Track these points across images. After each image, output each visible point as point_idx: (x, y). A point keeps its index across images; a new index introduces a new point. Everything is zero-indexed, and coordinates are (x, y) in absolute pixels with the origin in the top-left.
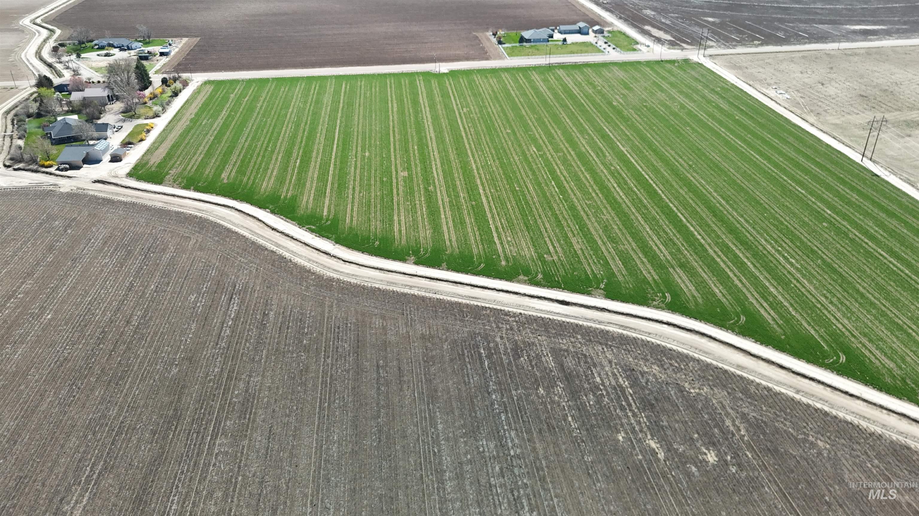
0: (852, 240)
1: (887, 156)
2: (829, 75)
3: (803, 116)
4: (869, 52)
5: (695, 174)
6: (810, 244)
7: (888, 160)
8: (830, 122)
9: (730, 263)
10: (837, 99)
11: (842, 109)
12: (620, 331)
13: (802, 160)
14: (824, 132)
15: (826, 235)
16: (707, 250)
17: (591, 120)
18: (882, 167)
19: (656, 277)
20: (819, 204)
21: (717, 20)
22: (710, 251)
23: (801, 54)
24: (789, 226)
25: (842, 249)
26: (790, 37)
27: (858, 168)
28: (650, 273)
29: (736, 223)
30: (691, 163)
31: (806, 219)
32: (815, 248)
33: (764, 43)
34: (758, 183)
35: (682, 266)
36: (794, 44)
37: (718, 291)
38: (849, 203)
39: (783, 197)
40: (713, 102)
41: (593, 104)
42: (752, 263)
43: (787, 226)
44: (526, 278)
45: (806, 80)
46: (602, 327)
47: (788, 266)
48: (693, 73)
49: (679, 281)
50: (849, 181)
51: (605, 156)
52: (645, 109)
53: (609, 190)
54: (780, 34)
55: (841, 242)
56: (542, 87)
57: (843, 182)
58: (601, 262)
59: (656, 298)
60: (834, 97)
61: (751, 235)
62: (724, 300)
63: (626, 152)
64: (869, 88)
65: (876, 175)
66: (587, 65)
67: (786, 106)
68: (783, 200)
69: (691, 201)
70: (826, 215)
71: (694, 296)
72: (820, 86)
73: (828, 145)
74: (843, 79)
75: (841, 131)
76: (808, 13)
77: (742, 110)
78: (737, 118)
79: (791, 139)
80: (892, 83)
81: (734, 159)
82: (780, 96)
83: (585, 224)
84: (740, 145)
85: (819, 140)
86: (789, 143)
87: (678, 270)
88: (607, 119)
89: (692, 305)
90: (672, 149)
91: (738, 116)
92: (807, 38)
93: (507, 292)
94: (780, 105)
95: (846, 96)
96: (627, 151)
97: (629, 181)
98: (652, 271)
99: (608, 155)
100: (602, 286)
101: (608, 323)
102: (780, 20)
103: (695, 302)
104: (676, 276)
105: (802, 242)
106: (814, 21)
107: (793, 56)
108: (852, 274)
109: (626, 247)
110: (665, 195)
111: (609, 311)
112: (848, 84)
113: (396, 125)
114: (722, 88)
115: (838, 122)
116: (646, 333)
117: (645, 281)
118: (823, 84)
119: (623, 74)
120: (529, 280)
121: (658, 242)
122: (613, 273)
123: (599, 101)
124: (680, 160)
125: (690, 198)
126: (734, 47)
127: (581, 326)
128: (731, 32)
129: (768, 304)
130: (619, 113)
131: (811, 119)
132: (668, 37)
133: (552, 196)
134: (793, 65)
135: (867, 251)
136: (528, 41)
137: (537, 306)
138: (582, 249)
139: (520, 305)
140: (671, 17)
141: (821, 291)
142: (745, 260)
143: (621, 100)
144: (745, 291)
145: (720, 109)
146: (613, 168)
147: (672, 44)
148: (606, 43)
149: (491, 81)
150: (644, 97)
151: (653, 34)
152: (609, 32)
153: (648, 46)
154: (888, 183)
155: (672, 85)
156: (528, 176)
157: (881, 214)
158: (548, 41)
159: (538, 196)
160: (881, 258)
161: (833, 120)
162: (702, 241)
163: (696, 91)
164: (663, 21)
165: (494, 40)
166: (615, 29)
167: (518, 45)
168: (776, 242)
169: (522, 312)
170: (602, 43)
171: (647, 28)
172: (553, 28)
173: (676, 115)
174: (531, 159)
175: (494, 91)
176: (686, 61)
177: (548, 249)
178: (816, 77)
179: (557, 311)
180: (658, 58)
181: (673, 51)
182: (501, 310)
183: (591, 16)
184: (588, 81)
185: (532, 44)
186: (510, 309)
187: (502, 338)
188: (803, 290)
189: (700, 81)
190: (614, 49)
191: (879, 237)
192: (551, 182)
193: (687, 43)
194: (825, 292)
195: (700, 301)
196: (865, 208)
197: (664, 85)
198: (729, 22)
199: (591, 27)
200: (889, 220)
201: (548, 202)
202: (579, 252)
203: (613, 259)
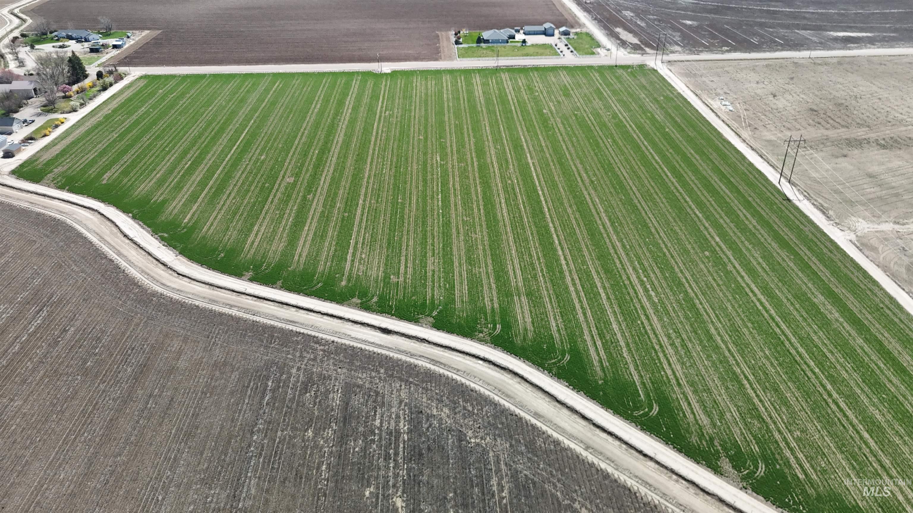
0: (728, 273)
1: (810, 178)
2: (786, 87)
3: (738, 131)
4: (841, 62)
5: (592, 192)
6: (680, 275)
7: (809, 182)
8: (764, 138)
9: (582, 294)
10: (783, 113)
11: (784, 124)
12: (429, 366)
13: (715, 180)
14: (753, 149)
15: (702, 266)
16: (564, 278)
17: (511, 128)
18: (799, 190)
19: (496, 306)
20: (710, 229)
21: (695, 23)
22: (568, 279)
23: (766, 63)
24: (667, 253)
25: (713, 283)
26: (763, 43)
27: (772, 190)
28: (492, 300)
29: (610, 247)
30: (594, 179)
31: (689, 246)
32: (684, 280)
33: (734, 49)
34: (655, 204)
35: (529, 295)
36: (764, 51)
37: (554, 325)
38: (744, 229)
39: (675, 221)
40: (650, 112)
41: (522, 111)
42: (607, 294)
44: (359, 301)
45: (759, 92)
46: (412, 360)
47: (645, 299)
48: (643, 80)
49: (518, 310)
50: (756, 205)
51: (507, 168)
52: (574, 118)
53: (493, 206)
54: (754, 40)
55: (715, 275)
56: (478, 91)
57: (748, 205)
58: (447, 285)
59: (485, 330)
60: (781, 110)
61: (621, 262)
62: (556, 335)
63: (531, 165)
64: (823, 101)
65: (788, 200)
66: (536, 69)
67: (725, 119)
68: (674, 224)
69: (574, 222)
70: (713, 243)
71: (526, 330)
72: (771, 98)
73: (751, 165)
74: (799, 91)
75: (771, 148)
76: (795, 18)
77: (676, 122)
78: (667, 130)
79: (714, 156)
80: (851, 97)
81: (642, 176)
82: (723, 108)
83: (451, 244)
84: (656, 160)
85: (744, 158)
86: (710, 159)
87: (524, 299)
88: (530, 129)
89: (518, 341)
90: (582, 163)
91: (669, 129)
92: (781, 45)
93: (332, 316)
94: (719, 117)
95: (795, 109)
96: (533, 163)
97: (519, 197)
98: (495, 299)
99: (511, 167)
100: (435, 313)
101: (420, 356)
102: (763, 25)
103: (524, 336)
104: (518, 306)
105: (673, 272)
106: (797, 26)
107: (757, 64)
108: (711, 312)
109: (481, 270)
110: (550, 215)
111: (429, 342)
112: (803, 96)
113: (308, 128)
114: (666, 97)
115: (773, 138)
116: (455, 369)
117: (483, 310)
118: (775, 96)
119: (569, 79)
120: (361, 304)
121: (517, 266)
122: (454, 300)
123: (530, 108)
124: (584, 175)
125: (575, 218)
126: (699, 53)
127: (390, 358)
128: (704, 37)
129: (602, 343)
130: (544, 121)
131: (745, 134)
132: (635, 41)
133: (432, 210)
134: (752, 74)
135: (739, 286)
136: (487, 41)
137: (353, 334)
138: (434, 271)
139: (336, 332)
140: (649, 19)
141: (668, 330)
142: (601, 291)
143: (553, 108)
144: (584, 326)
145: (653, 120)
146: (509, 182)
147: (636, 48)
148: (566, 45)
149: (429, 83)
150: (578, 104)
151: (621, 37)
152: (576, 34)
153: (608, 50)
154: (797, 209)
155: (615, 92)
156: (417, 187)
157: (773, 244)
158: (508, 42)
159: (417, 210)
160: (751, 294)
161: (768, 135)
162: (565, 267)
163: (637, 99)
164: (639, 23)
165: (453, 39)
166: (584, 30)
167: (475, 45)
168: (645, 271)
169: (336, 339)
170: (561, 46)
171: (618, 30)
172: (519, 28)
173: (603, 125)
174: (429, 169)
175: (426, 94)
176: (642, 67)
177: (399, 269)
178: (771, 88)
179: (372, 340)
180: (612, 62)
181: (632, 55)
182: (314, 337)
183: (566, 16)
184: (528, 86)
185: (490, 45)
186: (324, 336)
187: (299, 369)
188: (648, 328)
189: (646, 89)
190: (572, 52)
191: (760, 270)
192: (438, 195)
193: (652, 47)
194: (671, 331)
195: (530, 335)
196: (760, 236)
197: (606, 92)
198: (707, 25)
199: (558, 28)
200: (779, 251)
201: (425, 217)
202: (430, 274)
203: (461, 283)
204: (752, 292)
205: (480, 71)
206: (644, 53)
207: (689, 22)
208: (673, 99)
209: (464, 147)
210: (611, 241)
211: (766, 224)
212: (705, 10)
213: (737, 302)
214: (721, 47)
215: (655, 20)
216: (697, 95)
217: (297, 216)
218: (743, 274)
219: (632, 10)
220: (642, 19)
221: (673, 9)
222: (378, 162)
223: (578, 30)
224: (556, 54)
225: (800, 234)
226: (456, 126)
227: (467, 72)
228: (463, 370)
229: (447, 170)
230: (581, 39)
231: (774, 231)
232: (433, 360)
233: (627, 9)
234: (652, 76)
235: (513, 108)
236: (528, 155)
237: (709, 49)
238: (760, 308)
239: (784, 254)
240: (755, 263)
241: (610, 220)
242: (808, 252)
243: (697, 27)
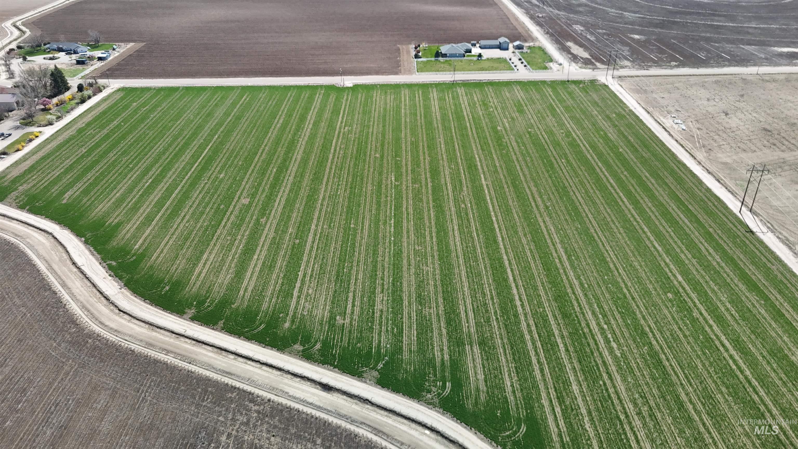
0: (694, 320)
2: (737, 104)
3: (692, 152)
5: (547, 219)
6: (642, 322)
8: (720, 160)
9: (539, 344)
10: (737, 133)
11: (739, 144)
12: (371, 436)
13: (672, 207)
14: (709, 173)
15: (666, 312)
16: (519, 323)
17: (465, 147)
18: (761, 220)
19: (446, 357)
20: (672, 266)
21: (642, 38)
22: (524, 325)
23: (715, 79)
24: (628, 295)
25: (679, 332)
26: (710, 58)
27: (733, 220)
28: (442, 350)
29: (567, 286)
31: (650, 287)
32: (647, 329)
33: (682, 64)
34: (613, 234)
35: (482, 343)
36: (713, 67)
37: (509, 384)
38: (708, 267)
39: (634, 255)
41: (476, 128)
42: (565, 345)
43: (625, 297)
44: (301, 348)
45: (710, 109)
47: (606, 353)
49: (470, 365)
50: (717, 238)
51: (461, 189)
52: (528, 136)
53: (446, 234)
54: (702, 55)
55: (680, 322)
56: (435, 105)
57: (709, 237)
59: (434, 389)
60: (734, 130)
61: (579, 305)
62: (511, 398)
63: (485, 187)
64: (775, 121)
65: (751, 231)
66: (491, 83)
67: (679, 139)
68: (633, 259)
69: (529, 254)
70: (675, 283)
71: (478, 390)
73: (708, 190)
74: (750, 109)
75: (728, 172)
76: (739, 33)
77: (630, 143)
79: (670, 180)
82: (676, 126)
83: (401, 277)
85: (700, 182)
86: (667, 184)
87: (476, 349)
88: (484, 146)
89: (469, 405)
90: (536, 186)
91: (624, 147)
92: (728, 60)
93: (271, 366)
94: (672, 136)
95: (748, 129)
96: (487, 185)
97: (473, 224)
98: (445, 348)
99: (465, 189)
100: (380, 366)
101: (361, 422)
102: (708, 40)
103: (476, 399)
104: (469, 358)
105: (635, 319)
106: (742, 42)
107: (706, 80)
108: (678, 370)
109: (432, 311)
110: (504, 245)
112: (755, 115)
114: (618, 115)
115: (729, 160)
117: (431, 363)
118: (727, 114)
119: (522, 95)
120: (303, 351)
121: (470, 307)
123: (484, 125)
124: (539, 199)
125: (530, 249)
127: (329, 424)
128: (652, 51)
129: (562, 410)
130: (498, 138)
131: (700, 156)
132: (586, 55)
133: (384, 237)
134: (703, 91)
135: (708, 339)
136: (444, 55)
137: (292, 392)
138: (382, 311)
139: (274, 388)
140: (598, 33)
141: (633, 394)
142: (559, 341)
143: (507, 125)
144: (542, 386)
145: (606, 139)
146: (463, 206)
147: (587, 63)
148: (520, 59)
149: (388, 97)
150: (532, 121)
151: (572, 51)
152: (530, 48)
153: (560, 64)
154: (761, 242)
155: (567, 108)
156: (371, 211)
157: (741, 285)
158: (464, 56)
159: (369, 236)
160: (721, 349)
161: (723, 157)
162: (520, 309)
163: (589, 117)
164: (589, 37)
165: (413, 53)
166: (537, 44)
167: (433, 59)
168: (605, 316)
169: (273, 397)
170: (515, 60)
171: (570, 44)
172: (475, 42)
173: (557, 144)
174: (383, 191)
175: (385, 109)
176: (593, 82)
177: (346, 308)
178: (722, 106)
179: (310, 400)
180: (565, 78)
181: (584, 70)
182: (250, 393)
183: (520, 30)
184: (483, 102)
185: (448, 59)
186: (261, 393)
187: (229, 436)
188: (611, 390)
189: (598, 106)
190: (525, 66)
191: (729, 318)
192: (390, 220)
193: (602, 62)
194: (637, 396)
195: (483, 397)
196: (725, 275)
197: (559, 109)
198: (655, 40)
199: (512, 41)
200: (747, 294)
201: (376, 245)
202: (377, 315)
203: (410, 327)
204: (723, 346)
205: (438, 85)
206: (595, 68)
207: (637, 37)
208: (625, 116)
209: (418, 166)
210: (568, 278)
211: (731, 261)
212: (651, 24)
213: (707, 358)
214: (670, 62)
215: (604, 34)
216: (648, 113)
217: (247, 243)
218: (711, 322)
219: (581, 24)
220: (592, 33)
221: (620, 23)
222: (333, 181)
223: (531, 44)
224: (511, 69)
225: (768, 273)
226: (412, 143)
227: (425, 87)
228: (407, 443)
229: (401, 191)
230: (534, 53)
231: (740, 268)
232: (375, 429)
233: (577, 23)
234: (603, 91)
235: (468, 124)
236: (482, 176)
237: (658, 64)
238: (734, 367)
239: (753, 298)
240: (723, 309)
241: (566, 252)
242: (778, 296)
243: (645, 41)
